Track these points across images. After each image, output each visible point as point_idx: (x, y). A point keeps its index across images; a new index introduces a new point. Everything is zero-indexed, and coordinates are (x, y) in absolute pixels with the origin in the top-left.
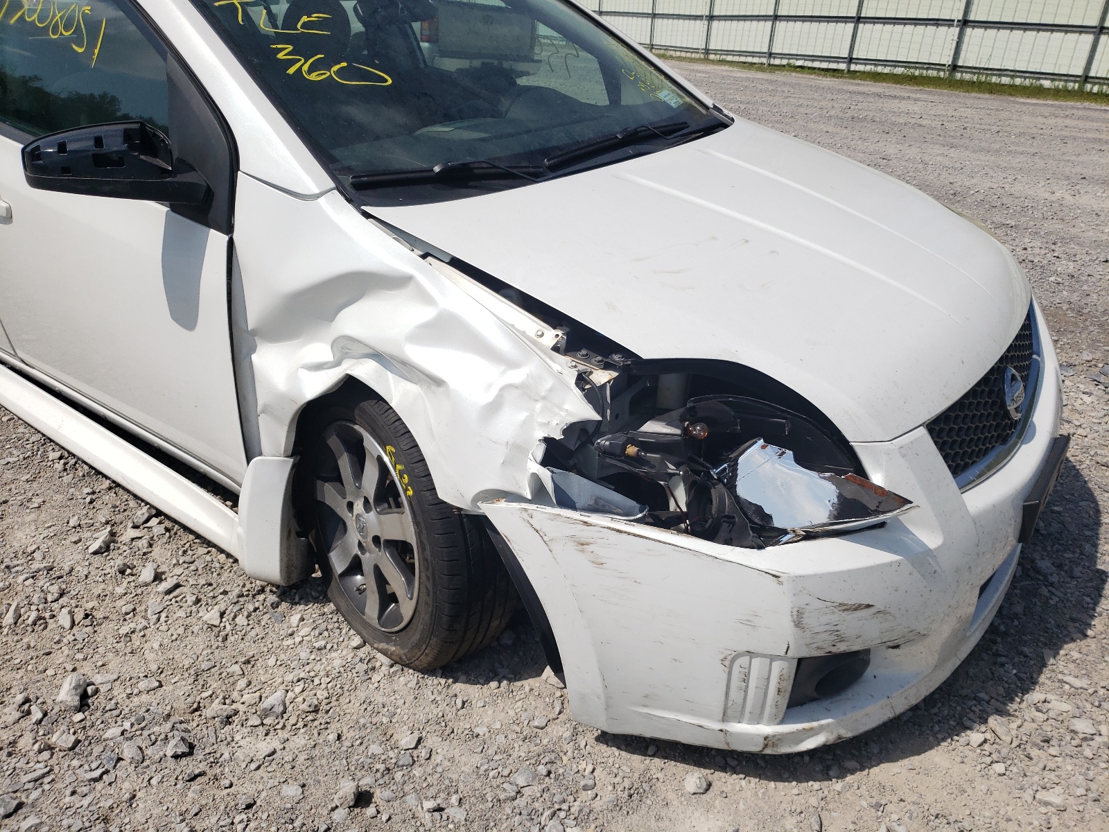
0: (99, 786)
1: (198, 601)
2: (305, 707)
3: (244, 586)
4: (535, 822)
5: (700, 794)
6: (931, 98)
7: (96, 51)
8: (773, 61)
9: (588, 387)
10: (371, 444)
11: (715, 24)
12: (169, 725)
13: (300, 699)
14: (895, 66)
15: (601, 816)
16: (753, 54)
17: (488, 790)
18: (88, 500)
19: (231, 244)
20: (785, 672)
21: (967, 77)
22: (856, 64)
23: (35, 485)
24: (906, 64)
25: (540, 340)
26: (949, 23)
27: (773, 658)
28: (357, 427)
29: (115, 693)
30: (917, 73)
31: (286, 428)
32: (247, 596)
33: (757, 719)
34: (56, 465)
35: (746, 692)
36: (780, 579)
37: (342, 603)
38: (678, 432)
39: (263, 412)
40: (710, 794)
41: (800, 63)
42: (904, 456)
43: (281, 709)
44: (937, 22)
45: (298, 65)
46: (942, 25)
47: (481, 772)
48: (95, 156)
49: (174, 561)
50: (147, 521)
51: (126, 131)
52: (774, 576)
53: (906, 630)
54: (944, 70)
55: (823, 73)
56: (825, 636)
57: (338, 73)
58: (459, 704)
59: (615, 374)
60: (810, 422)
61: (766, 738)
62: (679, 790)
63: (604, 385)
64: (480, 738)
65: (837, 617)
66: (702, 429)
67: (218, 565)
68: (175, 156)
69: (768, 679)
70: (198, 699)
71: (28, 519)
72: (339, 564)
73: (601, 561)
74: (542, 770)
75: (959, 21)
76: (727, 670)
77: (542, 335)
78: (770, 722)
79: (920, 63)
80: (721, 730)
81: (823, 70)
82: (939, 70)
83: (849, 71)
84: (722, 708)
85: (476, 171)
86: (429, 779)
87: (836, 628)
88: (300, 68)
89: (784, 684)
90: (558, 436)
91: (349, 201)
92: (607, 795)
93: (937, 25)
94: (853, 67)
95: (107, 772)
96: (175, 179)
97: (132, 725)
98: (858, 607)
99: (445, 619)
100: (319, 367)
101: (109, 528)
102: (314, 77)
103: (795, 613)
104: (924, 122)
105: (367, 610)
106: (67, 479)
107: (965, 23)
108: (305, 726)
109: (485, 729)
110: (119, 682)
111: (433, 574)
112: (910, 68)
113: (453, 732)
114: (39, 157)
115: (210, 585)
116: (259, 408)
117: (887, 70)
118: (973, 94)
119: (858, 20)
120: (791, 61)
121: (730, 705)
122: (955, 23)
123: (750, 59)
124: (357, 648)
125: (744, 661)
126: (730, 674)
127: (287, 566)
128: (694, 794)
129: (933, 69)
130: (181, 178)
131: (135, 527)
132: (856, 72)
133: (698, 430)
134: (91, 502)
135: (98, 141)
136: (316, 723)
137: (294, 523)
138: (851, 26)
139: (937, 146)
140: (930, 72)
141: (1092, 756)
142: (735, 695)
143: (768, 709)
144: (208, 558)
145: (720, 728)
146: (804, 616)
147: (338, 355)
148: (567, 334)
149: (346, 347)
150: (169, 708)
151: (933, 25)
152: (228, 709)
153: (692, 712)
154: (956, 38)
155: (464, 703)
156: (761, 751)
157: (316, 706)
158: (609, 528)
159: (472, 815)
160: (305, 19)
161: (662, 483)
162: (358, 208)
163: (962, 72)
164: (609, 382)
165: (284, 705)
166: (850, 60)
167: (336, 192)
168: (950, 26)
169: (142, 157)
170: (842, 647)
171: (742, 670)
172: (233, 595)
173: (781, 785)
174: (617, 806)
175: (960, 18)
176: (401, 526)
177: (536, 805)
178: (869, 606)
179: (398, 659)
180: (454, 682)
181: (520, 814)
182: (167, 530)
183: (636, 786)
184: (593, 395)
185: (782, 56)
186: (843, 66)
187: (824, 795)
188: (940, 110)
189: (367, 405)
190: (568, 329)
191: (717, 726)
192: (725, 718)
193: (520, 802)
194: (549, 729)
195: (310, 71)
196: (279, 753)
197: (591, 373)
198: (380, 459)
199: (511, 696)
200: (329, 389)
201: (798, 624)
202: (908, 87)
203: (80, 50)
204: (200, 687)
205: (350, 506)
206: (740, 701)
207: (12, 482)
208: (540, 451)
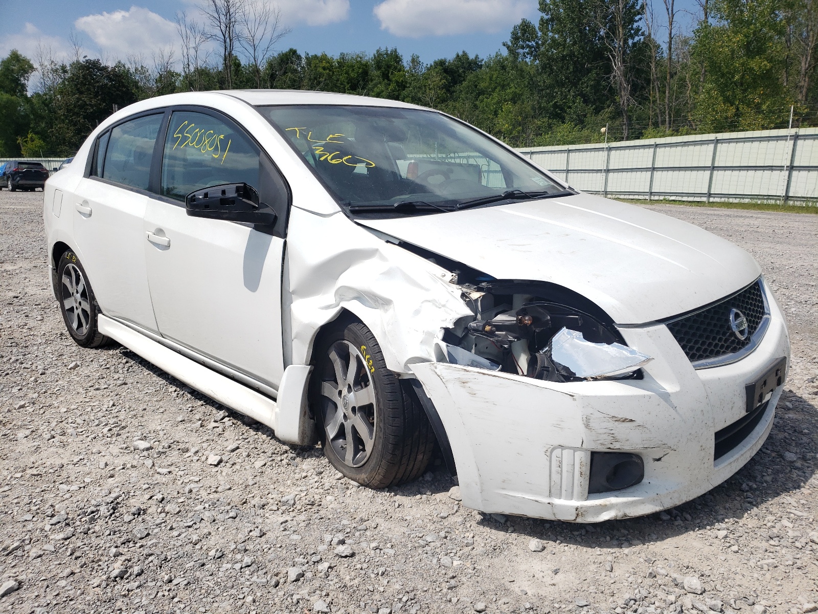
0: (191, 529)
1: (248, 456)
2: (307, 502)
3: (276, 449)
4: (435, 557)
5: (539, 551)
6: (769, 217)
7: (224, 156)
8: (653, 198)
9: (467, 300)
10: (354, 350)
11: (611, 175)
12: (229, 507)
13: (304, 498)
14: (743, 198)
15: (475, 557)
16: (639, 193)
17: (409, 543)
18: (190, 409)
19: (285, 243)
20: (583, 460)
21: (798, 203)
22: (714, 197)
23: (161, 403)
24: (752, 196)
25: (444, 278)
26: (780, 168)
27: (575, 449)
28: (346, 342)
29: (201, 493)
30: (759, 202)
31: (308, 346)
32: (277, 454)
33: (571, 497)
34: (173, 394)
35: (561, 475)
36: (574, 397)
37: (331, 456)
38: (515, 319)
39: (295, 338)
40: (545, 552)
41: (673, 198)
42: (650, 337)
43: (293, 502)
44: (771, 168)
45: (325, 157)
46: (776, 170)
47: (406, 535)
48: (221, 199)
49: (237, 438)
50: (223, 419)
51: (237, 187)
52: (570, 395)
53: (660, 442)
54: (780, 200)
55: (690, 204)
56: (605, 436)
57: (346, 161)
58: (397, 505)
59: (483, 294)
60: (593, 318)
61: (577, 509)
62: (525, 550)
63: (477, 299)
64: (408, 521)
65: (612, 424)
66: (529, 320)
67: (261, 440)
68: (260, 202)
69: (574, 465)
70: (246, 497)
71: (156, 417)
72: (331, 432)
73: (474, 393)
74: (443, 534)
75: (787, 167)
76: (548, 458)
77: (445, 275)
78: (579, 499)
79: (761, 195)
80: (549, 503)
81: (690, 202)
82: (776, 200)
83: (709, 202)
84: (548, 486)
85: (417, 207)
86: (375, 537)
87: (612, 432)
88: (327, 158)
89: (584, 468)
90: (451, 326)
91: (348, 217)
92: (479, 549)
93: (772, 170)
94: (712, 200)
95: (195, 523)
96: (259, 212)
97: (209, 506)
98: (625, 420)
99: (390, 446)
100: (328, 307)
101: (200, 422)
102: (334, 162)
103: (585, 419)
104: (759, 230)
105: (346, 457)
106: (178, 401)
107: (791, 168)
108: (305, 510)
109: (411, 517)
110: (203, 488)
111: (384, 417)
112: (754, 198)
113: (391, 517)
114: (194, 200)
115: (256, 448)
116: (293, 336)
117: (737, 201)
118: (802, 215)
119: (713, 168)
120: (666, 197)
121: (552, 485)
122: (785, 168)
123: (636, 197)
124: (339, 479)
125: (558, 452)
126: (550, 461)
127: (302, 433)
128: (534, 551)
129: (771, 199)
130: (261, 211)
131: (215, 421)
132: (713, 202)
133: (527, 320)
134: (191, 411)
135: (224, 192)
136: (311, 510)
137: (307, 409)
138: (708, 173)
139: (766, 243)
140: (769, 201)
141: (800, 547)
142: (555, 477)
143: (577, 489)
144: (256, 436)
145: (548, 502)
146: (590, 421)
147: (338, 299)
148: (458, 275)
149: (342, 293)
150: (230, 500)
151: (769, 170)
152: (264, 501)
153: (531, 491)
154: (786, 178)
155: (399, 505)
156: (575, 520)
157: (313, 502)
158: (478, 372)
159: (398, 553)
160: (331, 136)
161: (506, 346)
162: (352, 220)
163: (794, 201)
164: (480, 297)
165: (295, 501)
166: (710, 195)
167: (341, 213)
168: (781, 170)
169: (244, 200)
170: (617, 446)
171: (558, 459)
172: (269, 454)
173: (589, 549)
174: (486, 554)
175: (789, 164)
176: (367, 396)
177: (437, 550)
178: (631, 421)
179: (363, 482)
180: (395, 495)
181: (427, 553)
182: (233, 423)
183: (499, 545)
184: (470, 304)
185: (659, 194)
186: (704, 199)
187: (616, 556)
188: (775, 223)
189: (353, 326)
190: (458, 272)
191: (547, 500)
192: (550, 495)
193: (427, 548)
194: (449, 518)
195: (332, 159)
196: (290, 522)
197: (470, 294)
198: (358, 358)
199: (428, 502)
200: (331, 319)
201: (587, 426)
202: (753, 211)
203: (216, 157)
204: (247, 493)
205: (340, 393)
206: (558, 481)
207: (149, 401)
208: (441, 334)
